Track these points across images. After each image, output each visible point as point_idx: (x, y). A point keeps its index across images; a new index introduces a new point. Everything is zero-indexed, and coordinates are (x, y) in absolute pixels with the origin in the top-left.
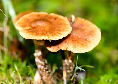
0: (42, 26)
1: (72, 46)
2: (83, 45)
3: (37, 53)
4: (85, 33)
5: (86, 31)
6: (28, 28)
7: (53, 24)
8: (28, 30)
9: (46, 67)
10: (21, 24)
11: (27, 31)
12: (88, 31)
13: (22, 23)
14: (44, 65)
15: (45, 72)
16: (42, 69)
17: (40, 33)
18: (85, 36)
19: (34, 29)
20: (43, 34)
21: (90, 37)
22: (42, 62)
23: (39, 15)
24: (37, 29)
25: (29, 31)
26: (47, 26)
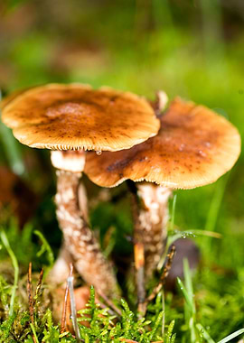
0: (76, 114)
1: (159, 170)
2: (190, 168)
3: (61, 193)
4: (197, 136)
5: (198, 132)
6: (37, 121)
7: (108, 111)
8: (37, 125)
9: (86, 234)
10: (19, 113)
11: (34, 127)
12: (204, 133)
13: (20, 110)
14: (80, 226)
15: (85, 248)
16: (75, 239)
17: (71, 131)
18: (196, 146)
19: (55, 124)
20: (79, 135)
21: (210, 149)
22: (76, 219)
23: (67, 92)
24: (63, 122)
25: (40, 127)
26: (90, 114)
